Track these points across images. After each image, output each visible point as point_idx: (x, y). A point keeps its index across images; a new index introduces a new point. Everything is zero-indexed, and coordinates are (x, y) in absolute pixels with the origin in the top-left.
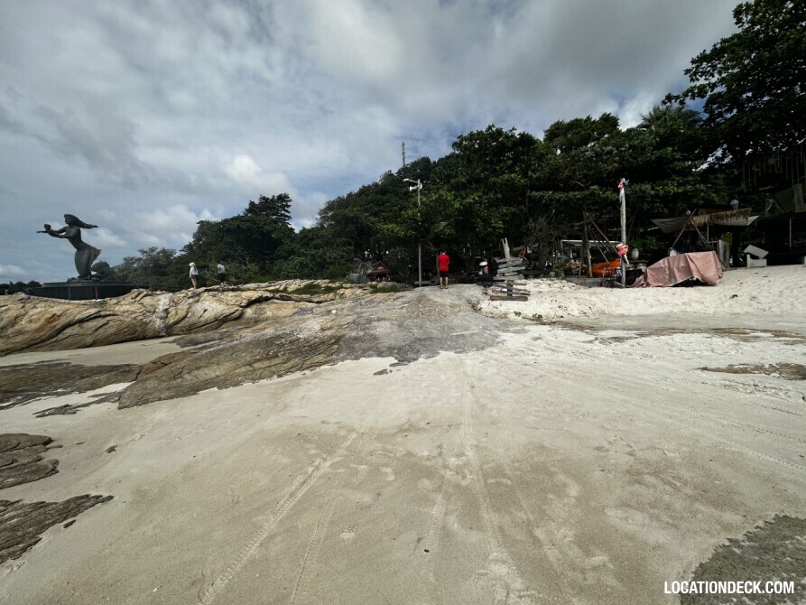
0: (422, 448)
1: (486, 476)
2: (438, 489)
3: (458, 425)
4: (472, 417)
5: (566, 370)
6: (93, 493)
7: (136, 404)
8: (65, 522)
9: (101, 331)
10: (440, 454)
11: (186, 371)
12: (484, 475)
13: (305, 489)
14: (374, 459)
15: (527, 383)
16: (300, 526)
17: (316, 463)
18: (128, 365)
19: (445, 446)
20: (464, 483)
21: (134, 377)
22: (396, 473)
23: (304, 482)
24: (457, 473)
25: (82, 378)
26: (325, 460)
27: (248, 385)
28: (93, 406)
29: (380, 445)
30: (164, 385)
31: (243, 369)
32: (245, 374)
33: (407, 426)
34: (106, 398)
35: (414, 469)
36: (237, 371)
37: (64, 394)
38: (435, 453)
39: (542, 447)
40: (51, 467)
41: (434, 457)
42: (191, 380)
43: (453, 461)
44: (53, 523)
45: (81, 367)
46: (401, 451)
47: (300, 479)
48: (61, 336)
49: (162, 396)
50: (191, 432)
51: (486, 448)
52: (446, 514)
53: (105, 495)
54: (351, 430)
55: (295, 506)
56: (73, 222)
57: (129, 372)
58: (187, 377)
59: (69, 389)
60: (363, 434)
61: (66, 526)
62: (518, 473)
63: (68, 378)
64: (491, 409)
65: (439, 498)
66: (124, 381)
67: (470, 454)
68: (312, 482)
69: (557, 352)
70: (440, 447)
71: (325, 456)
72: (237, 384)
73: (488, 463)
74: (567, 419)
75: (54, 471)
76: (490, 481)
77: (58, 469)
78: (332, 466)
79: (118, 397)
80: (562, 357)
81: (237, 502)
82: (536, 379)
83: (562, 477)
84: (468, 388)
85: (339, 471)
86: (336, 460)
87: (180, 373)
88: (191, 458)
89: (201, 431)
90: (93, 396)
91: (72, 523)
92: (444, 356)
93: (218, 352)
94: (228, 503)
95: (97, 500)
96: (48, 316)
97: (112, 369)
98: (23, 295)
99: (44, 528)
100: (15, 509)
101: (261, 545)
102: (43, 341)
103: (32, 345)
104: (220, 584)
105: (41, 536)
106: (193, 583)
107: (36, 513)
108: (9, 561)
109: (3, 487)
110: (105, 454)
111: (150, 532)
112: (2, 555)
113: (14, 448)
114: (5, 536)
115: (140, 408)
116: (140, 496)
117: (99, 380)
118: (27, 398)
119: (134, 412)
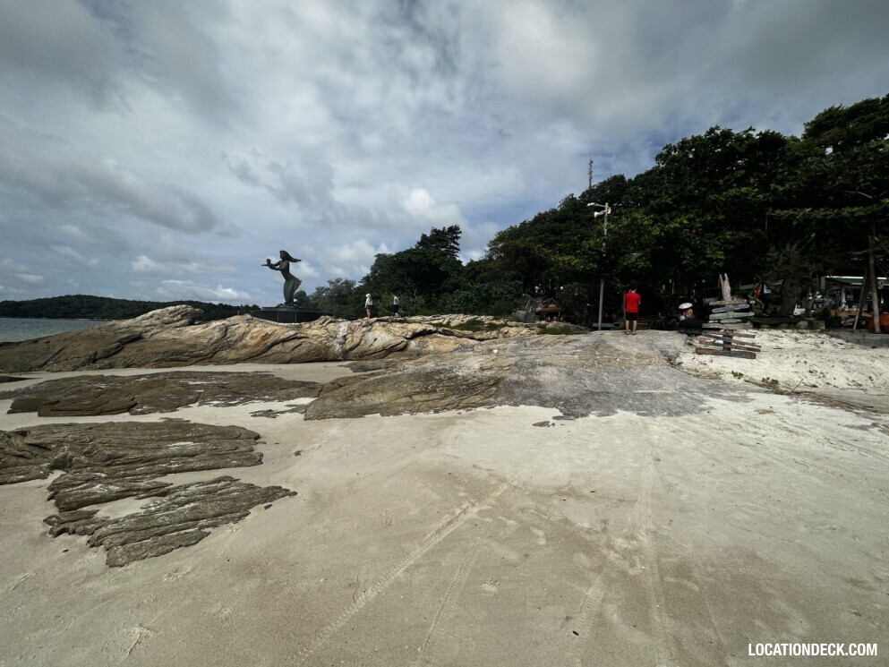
0: (583, 518)
1: (663, 572)
2: (598, 570)
3: (632, 503)
4: (653, 496)
5: (809, 461)
6: (284, 487)
7: (317, 418)
8: (265, 504)
9: (296, 350)
10: (604, 530)
11: (356, 395)
12: (660, 570)
13: (451, 529)
14: (525, 517)
15: (740, 469)
16: (443, 564)
17: (464, 506)
18: (314, 383)
19: (612, 522)
20: (632, 572)
21: (317, 393)
22: (548, 538)
23: (450, 522)
24: (625, 558)
25: (282, 389)
26: (473, 505)
27: (406, 416)
28: (288, 414)
29: (532, 503)
30: (338, 404)
31: (404, 400)
32: (405, 405)
33: (566, 490)
34: (296, 409)
35: (569, 539)
36: (398, 401)
37: (269, 400)
38: (599, 527)
39: (755, 557)
40: (258, 458)
41: (597, 532)
42: (360, 403)
43: (620, 542)
44: (258, 503)
45: (281, 380)
46: (556, 516)
47: (447, 518)
48: (269, 352)
49: (337, 414)
50: (356, 451)
51: (667, 538)
52: (604, 600)
53: (292, 490)
54: (503, 480)
55: (440, 543)
56: (286, 257)
57: (313, 388)
58: (356, 399)
59: (272, 397)
60: (515, 487)
61: (266, 508)
62: (711, 580)
63: (273, 388)
64: (681, 492)
65: (598, 580)
66: (309, 397)
67: (645, 540)
68: (458, 524)
69: (797, 433)
70: (605, 522)
71: (473, 501)
72: (397, 413)
73: (668, 556)
74: (802, 529)
75: (260, 462)
76: (669, 579)
77: (263, 460)
78: (480, 513)
79: (305, 409)
80: (806, 443)
81: (389, 525)
82: (756, 466)
83: (784, 606)
84: (650, 459)
85: (487, 520)
86: (484, 508)
88: (355, 475)
89: (366, 452)
90: (288, 406)
91: (270, 506)
92: (621, 416)
93: (383, 381)
94: (382, 523)
95: (287, 493)
96: (263, 334)
97: (303, 384)
98: (249, 316)
99: (252, 505)
100: (236, 485)
101: (407, 570)
102: (258, 355)
103: (251, 358)
104: (371, 594)
105: (251, 511)
106: (350, 585)
107: (248, 492)
108: (231, 524)
109: (229, 467)
110: (293, 456)
111: (320, 531)
112: (227, 518)
113: (237, 438)
114: (228, 504)
115: (320, 422)
116: (315, 497)
117: (293, 392)
118: (247, 400)
119: (315, 425)
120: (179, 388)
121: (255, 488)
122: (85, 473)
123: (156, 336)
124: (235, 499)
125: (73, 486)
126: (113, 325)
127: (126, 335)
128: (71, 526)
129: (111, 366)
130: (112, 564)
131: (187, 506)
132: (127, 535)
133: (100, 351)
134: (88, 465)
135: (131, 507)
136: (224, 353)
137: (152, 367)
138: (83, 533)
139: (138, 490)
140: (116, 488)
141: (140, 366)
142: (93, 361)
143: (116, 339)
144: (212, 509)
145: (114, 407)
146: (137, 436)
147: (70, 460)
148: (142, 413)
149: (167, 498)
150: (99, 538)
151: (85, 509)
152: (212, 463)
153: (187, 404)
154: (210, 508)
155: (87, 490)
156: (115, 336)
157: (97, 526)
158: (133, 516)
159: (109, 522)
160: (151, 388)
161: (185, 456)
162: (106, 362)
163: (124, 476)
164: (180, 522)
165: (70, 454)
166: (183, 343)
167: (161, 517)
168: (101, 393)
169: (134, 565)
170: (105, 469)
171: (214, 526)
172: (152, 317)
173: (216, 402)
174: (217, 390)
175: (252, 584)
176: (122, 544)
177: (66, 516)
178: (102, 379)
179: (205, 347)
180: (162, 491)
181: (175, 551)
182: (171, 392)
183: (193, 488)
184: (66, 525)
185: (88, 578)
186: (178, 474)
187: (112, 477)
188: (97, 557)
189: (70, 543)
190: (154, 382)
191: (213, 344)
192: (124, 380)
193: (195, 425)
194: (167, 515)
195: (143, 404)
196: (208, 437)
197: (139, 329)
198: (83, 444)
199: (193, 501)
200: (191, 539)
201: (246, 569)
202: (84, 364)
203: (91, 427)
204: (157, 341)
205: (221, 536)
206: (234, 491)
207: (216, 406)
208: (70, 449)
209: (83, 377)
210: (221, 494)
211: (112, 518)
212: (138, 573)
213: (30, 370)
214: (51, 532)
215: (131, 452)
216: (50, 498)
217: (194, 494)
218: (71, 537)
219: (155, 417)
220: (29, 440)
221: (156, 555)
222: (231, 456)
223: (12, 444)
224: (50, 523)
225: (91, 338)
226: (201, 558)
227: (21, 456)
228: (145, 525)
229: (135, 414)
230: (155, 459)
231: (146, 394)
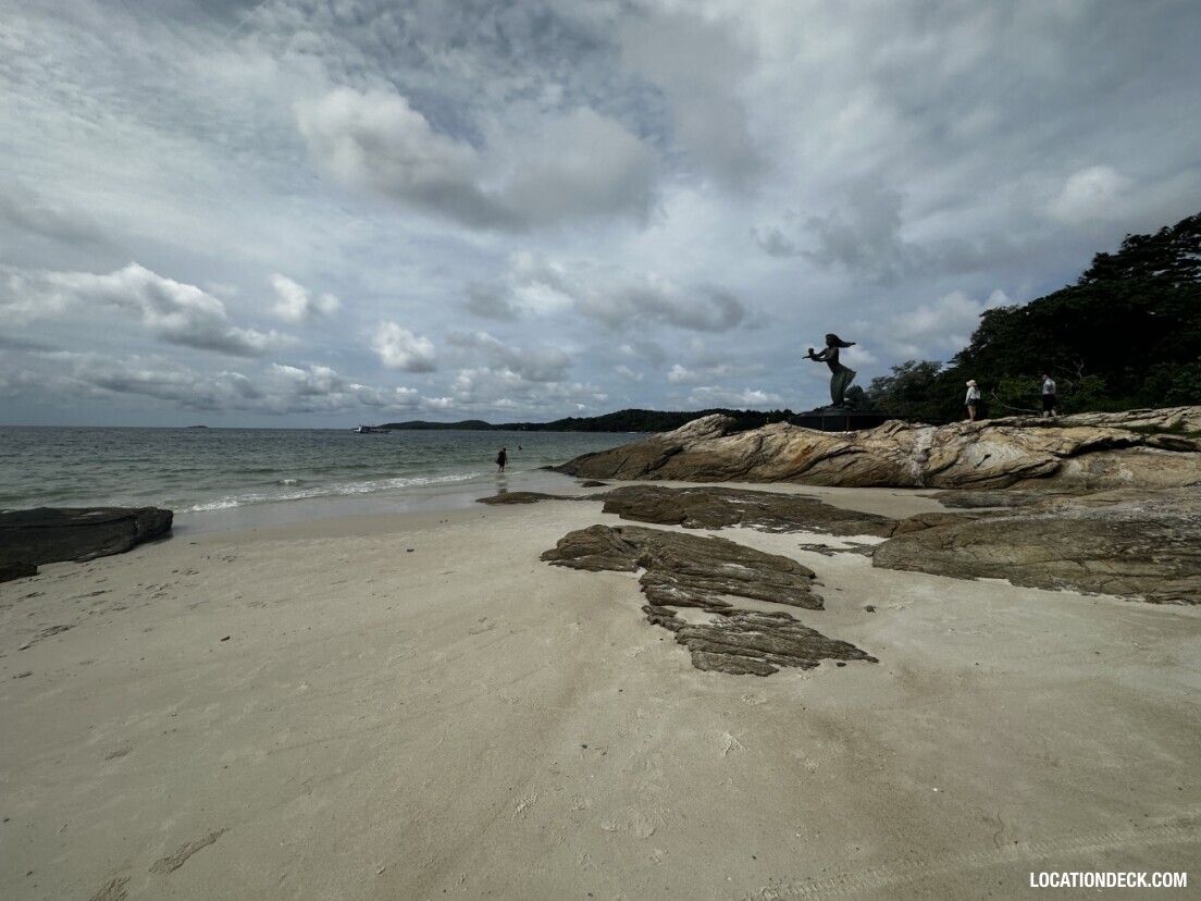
6: (859, 647)
7: (893, 567)
8: (838, 661)
9: (849, 469)
11: (958, 542)
18: (879, 516)
21: (889, 532)
25: (834, 520)
27: (1070, 594)
28: (847, 554)
30: (927, 553)
31: (1063, 565)
32: (1067, 574)
34: (859, 549)
36: (1050, 565)
37: (820, 532)
40: (819, 602)
42: (967, 557)
44: (828, 656)
45: (833, 508)
48: (813, 470)
49: (924, 567)
50: (968, 629)
53: (871, 654)
56: (834, 342)
57: (883, 524)
58: (961, 550)
59: (823, 529)
61: (840, 665)
63: (822, 517)
66: (877, 535)
72: (1048, 586)
75: (818, 605)
77: (824, 605)
79: (872, 552)
81: (1056, 765)
87: (951, 543)
88: (972, 664)
89: (986, 634)
90: (847, 543)
91: (844, 665)
93: (1015, 526)
94: (1038, 756)
95: (863, 656)
96: (805, 447)
97: (862, 517)
98: (786, 424)
99: (821, 656)
100: (798, 626)
102: (799, 473)
103: (789, 477)
105: (819, 662)
106: (985, 820)
107: (813, 639)
108: (800, 669)
109: (786, 603)
110: (865, 611)
111: (923, 723)
112: (794, 661)
113: (790, 571)
114: (794, 646)
115: (897, 572)
116: (908, 676)
117: (851, 526)
118: (793, 528)
119: (889, 577)
120: (721, 505)
121: (820, 636)
122: (661, 575)
123: (694, 449)
124: (799, 642)
125: (656, 584)
126: (659, 437)
127: (670, 447)
128: (661, 618)
129: (660, 478)
130: (696, 665)
131: (751, 633)
132: (706, 643)
133: (652, 461)
134: (662, 569)
135: (699, 618)
136: (759, 469)
137: (691, 481)
138: (671, 628)
139: (704, 602)
140: (687, 596)
141: (682, 479)
142: (645, 472)
143: (663, 452)
145: (670, 518)
146: (694, 549)
147: (650, 561)
148: (692, 527)
149: (731, 618)
150: (684, 637)
151: (667, 607)
152: (767, 594)
153: (730, 524)
154: (776, 643)
155: (666, 591)
156: (662, 449)
157: (679, 625)
158: (705, 627)
159: (688, 626)
160: (696, 502)
161: (739, 579)
162: (656, 473)
163: (692, 586)
164: (748, 647)
165: (650, 555)
166: (717, 456)
167: (730, 636)
168: (659, 503)
169: (713, 673)
170: (676, 575)
171: (783, 665)
172: (689, 428)
173: (758, 526)
174: (757, 512)
175: (837, 749)
176: (703, 650)
177: (655, 609)
178: (656, 489)
179: (740, 462)
180: (726, 612)
181: (747, 675)
182: (714, 509)
183: (751, 616)
184: (657, 617)
185: (681, 670)
186: (735, 597)
187: (682, 585)
188: (682, 654)
189: (663, 634)
190: (699, 496)
191: (747, 458)
192: (673, 492)
193: (743, 548)
194: (735, 636)
195: (693, 518)
196: (759, 564)
197: (679, 442)
198: (657, 547)
199: (756, 630)
200: (760, 669)
201: (827, 728)
202: (640, 475)
203: (661, 534)
204: (694, 453)
205: (791, 679)
206: (798, 633)
207: (759, 530)
208: (650, 551)
209: (642, 487)
210: (783, 632)
211: (688, 623)
212: (719, 683)
213: (607, 477)
214: (649, 620)
215: (693, 564)
216: (642, 591)
217: (756, 622)
218: (663, 629)
219: (703, 533)
220: (623, 537)
221: (732, 673)
222: (787, 591)
223: (613, 539)
224: (647, 612)
225: (645, 450)
226: (774, 694)
227: (620, 550)
228: (717, 639)
229: (686, 527)
230: (713, 576)
231: (693, 508)
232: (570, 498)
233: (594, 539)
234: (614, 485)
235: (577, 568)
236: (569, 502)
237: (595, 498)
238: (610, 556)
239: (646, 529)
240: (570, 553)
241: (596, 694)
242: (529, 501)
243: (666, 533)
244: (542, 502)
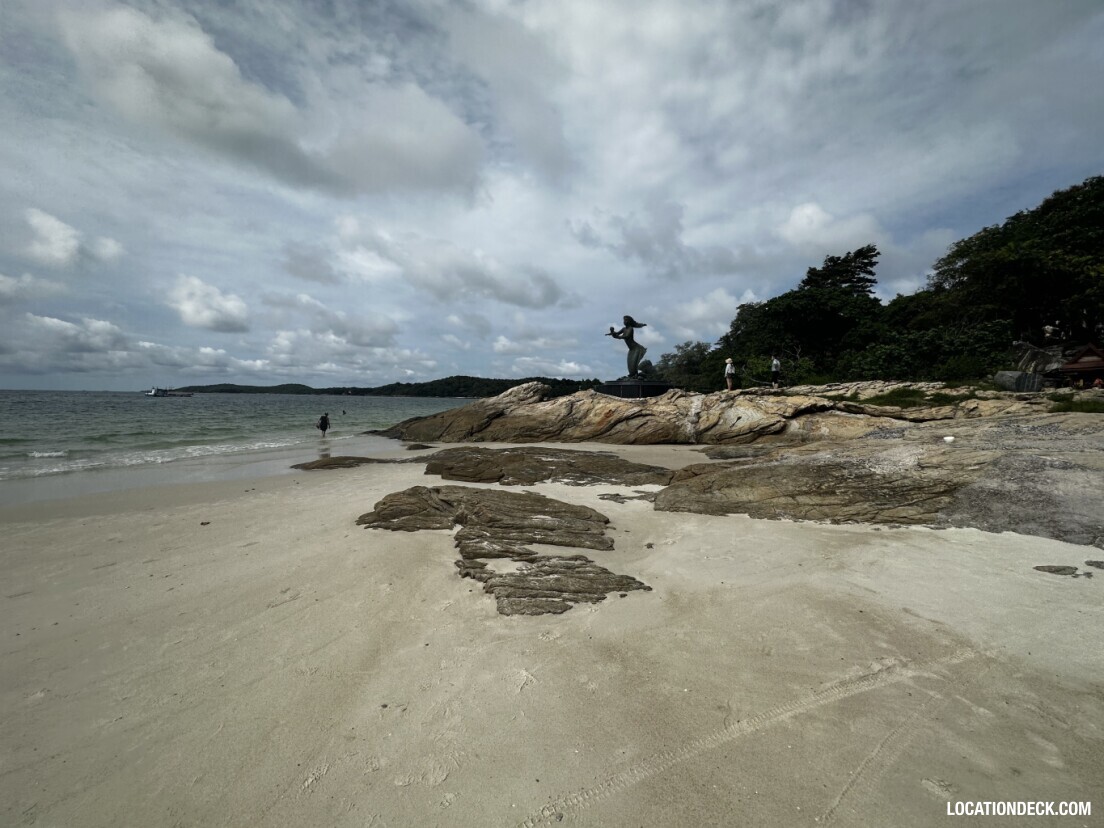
6: (638, 579)
7: (669, 510)
8: (621, 593)
9: (641, 429)
11: (715, 487)
13: (865, 687)
14: (1013, 712)
16: (852, 729)
17: (890, 661)
18: (662, 469)
21: (667, 481)
22: (1068, 759)
23: (863, 678)
25: (628, 472)
26: (905, 665)
27: (787, 522)
28: (636, 501)
29: (1032, 695)
30: (694, 496)
31: (783, 500)
32: (785, 507)
34: (645, 496)
36: (775, 500)
37: (616, 483)
40: (610, 543)
42: (721, 498)
44: (613, 589)
45: (627, 462)
47: (855, 671)
48: (613, 431)
49: (692, 508)
50: (718, 556)
53: (647, 584)
54: (963, 643)
55: (846, 700)
56: (630, 323)
57: (663, 475)
58: (716, 492)
59: (618, 481)
60: (989, 659)
61: (623, 596)
63: (618, 470)
66: (659, 484)
68: (879, 684)
71: (903, 659)
72: (774, 517)
75: (610, 548)
77: (614, 546)
78: (916, 679)
79: (654, 498)
81: (768, 655)
85: (932, 693)
86: (926, 675)
87: (710, 487)
88: (718, 584)
89: (730, 558)
90: (636, 492)
91: (625, 596)
93: (752, 472)
94: (758, 650)
95: (641, 586)
96: (607, 411)
97: (649, 469)
98: (592, 391)
99: (608, 590)
100: (591, 566)
101: (795, 717)
102: (602, 433)
103: (595, 436)
104: (746, 727)
105: (607, 595)
106: (719, 708)
107: (603, 576)
108: (590, 604)
109: (583, 547)
110: (645, 548)
111: (681, 636)
112: (586, 597)
113: (589, 519)
114: (587, 583)
115: (672, 514)
116: (673, 599)
117: (640, 477)
118: (594, 481)
119: (667, 517)
120: (535, 463)
121: (609, 573)
122: (476, 530)
123: (514, 413)
124: (591, 580)
125: (470, 539)
127: (493, 411)
128: (472, 571)
129: (482, 440)
130: (501, 611)
131: (551, 576)
132: (510, 590)
133: (475, 424)
134: (477, 524)
135: (507, 567)
136: (570, 431)
137: (511, 442)
138: (480, 579)
139: (513, 553)
140: (498, 548)
141: (503, 440)
142: (469, 434)
143: (485, 416)
144: (573, 585)
145: (489, 476)
146: (508, 504)
147: (466, 517)
148: (508, 484)
149: (535, 565)
150: (491, 586)
151: (478, 560)
152: (568, 540)
153: (542, 480)
154: (571, 583)
155: (479, 545)
156: (484, 413)
157: (488, 576)
158: (512, 575)
159: (496, 576)
160: (513, 461)
161: (545, 529)
162: (480, 435)
163: (503, 538)
164: (547, 590)
165: (466, 512)
166: (534, 419)
167: (533, 581)
168: (479, 463)
169: (516, 617)
170: (489, 529)
171: (576, 601)
172: (510, 394)
173: (566, 480)
174: (566, 468)
175: (614, 668)
176: (508, 596)
177: (467, 563)
178: (478, 450)
179: (554, 424)
180: (530, 558)
181: (545, 615)
182: (529, 467)
183: (554, 561)
184: (468, 570)
185: (487, 617)
186: (541, 545)
187: (494, 538)
188: (489, 603)
189: (472, 585)
190: (516, 456)
191: (560, 421)
192: (494, 453)
193: (551, 500)
194: (537, 581)
195: (510, 475)
196: (563, 514)
197: (501, 406)
198: (473, 505)
199: (556, 573)
200: (556, 608)
201: (608, 652)
202: (465, 437)
203: (478, 492)
204: (515, 417)
205: (582, 613)
206: (590, 572)
207: (567, 484)
208: (466, 508)
209: (465, 448)
210: (579, 572)
211: (497, 572)
212: (520, 625)
213: (433, 440)
214: (460, 574)
215: (506, 518)
216: (457, 546)
217: (556, 566)
218: (473, 581)
219: (518, 489)
220: (441, 496)
221: (532, 614)
222: (584, 536)
223: (431, 499)
224: (459, 566)
225: (468, 414)
226: (567, 628)
227: (437, 509)
228: (521, 585)
229: (504, 484)
230: (523, 527)
231: (511, 466)
232: (394, 461)
233: (412, 500)
234: (440, 447)
235: (394, 530)
236: (392, 465)
237: (418, 460)
238: (428, 515)
239: (464, 488)
240: (389, 516)
241: (401, 652)
242: (350, 466)
243: (482, 491)
244: (364, 467)
